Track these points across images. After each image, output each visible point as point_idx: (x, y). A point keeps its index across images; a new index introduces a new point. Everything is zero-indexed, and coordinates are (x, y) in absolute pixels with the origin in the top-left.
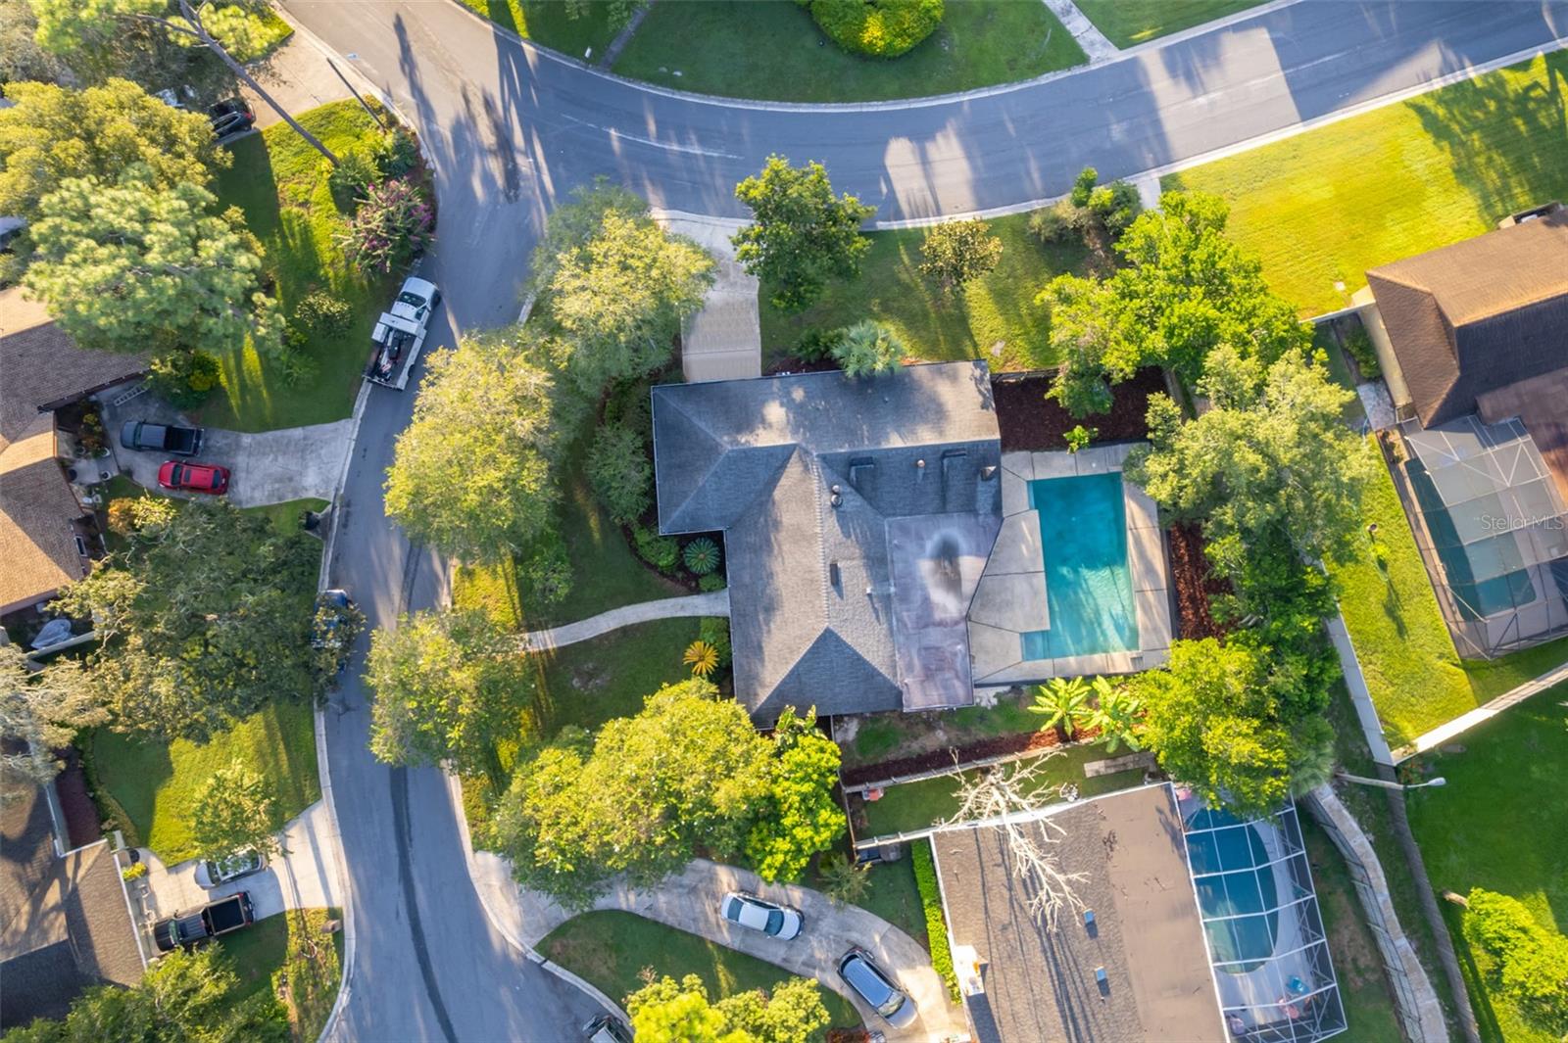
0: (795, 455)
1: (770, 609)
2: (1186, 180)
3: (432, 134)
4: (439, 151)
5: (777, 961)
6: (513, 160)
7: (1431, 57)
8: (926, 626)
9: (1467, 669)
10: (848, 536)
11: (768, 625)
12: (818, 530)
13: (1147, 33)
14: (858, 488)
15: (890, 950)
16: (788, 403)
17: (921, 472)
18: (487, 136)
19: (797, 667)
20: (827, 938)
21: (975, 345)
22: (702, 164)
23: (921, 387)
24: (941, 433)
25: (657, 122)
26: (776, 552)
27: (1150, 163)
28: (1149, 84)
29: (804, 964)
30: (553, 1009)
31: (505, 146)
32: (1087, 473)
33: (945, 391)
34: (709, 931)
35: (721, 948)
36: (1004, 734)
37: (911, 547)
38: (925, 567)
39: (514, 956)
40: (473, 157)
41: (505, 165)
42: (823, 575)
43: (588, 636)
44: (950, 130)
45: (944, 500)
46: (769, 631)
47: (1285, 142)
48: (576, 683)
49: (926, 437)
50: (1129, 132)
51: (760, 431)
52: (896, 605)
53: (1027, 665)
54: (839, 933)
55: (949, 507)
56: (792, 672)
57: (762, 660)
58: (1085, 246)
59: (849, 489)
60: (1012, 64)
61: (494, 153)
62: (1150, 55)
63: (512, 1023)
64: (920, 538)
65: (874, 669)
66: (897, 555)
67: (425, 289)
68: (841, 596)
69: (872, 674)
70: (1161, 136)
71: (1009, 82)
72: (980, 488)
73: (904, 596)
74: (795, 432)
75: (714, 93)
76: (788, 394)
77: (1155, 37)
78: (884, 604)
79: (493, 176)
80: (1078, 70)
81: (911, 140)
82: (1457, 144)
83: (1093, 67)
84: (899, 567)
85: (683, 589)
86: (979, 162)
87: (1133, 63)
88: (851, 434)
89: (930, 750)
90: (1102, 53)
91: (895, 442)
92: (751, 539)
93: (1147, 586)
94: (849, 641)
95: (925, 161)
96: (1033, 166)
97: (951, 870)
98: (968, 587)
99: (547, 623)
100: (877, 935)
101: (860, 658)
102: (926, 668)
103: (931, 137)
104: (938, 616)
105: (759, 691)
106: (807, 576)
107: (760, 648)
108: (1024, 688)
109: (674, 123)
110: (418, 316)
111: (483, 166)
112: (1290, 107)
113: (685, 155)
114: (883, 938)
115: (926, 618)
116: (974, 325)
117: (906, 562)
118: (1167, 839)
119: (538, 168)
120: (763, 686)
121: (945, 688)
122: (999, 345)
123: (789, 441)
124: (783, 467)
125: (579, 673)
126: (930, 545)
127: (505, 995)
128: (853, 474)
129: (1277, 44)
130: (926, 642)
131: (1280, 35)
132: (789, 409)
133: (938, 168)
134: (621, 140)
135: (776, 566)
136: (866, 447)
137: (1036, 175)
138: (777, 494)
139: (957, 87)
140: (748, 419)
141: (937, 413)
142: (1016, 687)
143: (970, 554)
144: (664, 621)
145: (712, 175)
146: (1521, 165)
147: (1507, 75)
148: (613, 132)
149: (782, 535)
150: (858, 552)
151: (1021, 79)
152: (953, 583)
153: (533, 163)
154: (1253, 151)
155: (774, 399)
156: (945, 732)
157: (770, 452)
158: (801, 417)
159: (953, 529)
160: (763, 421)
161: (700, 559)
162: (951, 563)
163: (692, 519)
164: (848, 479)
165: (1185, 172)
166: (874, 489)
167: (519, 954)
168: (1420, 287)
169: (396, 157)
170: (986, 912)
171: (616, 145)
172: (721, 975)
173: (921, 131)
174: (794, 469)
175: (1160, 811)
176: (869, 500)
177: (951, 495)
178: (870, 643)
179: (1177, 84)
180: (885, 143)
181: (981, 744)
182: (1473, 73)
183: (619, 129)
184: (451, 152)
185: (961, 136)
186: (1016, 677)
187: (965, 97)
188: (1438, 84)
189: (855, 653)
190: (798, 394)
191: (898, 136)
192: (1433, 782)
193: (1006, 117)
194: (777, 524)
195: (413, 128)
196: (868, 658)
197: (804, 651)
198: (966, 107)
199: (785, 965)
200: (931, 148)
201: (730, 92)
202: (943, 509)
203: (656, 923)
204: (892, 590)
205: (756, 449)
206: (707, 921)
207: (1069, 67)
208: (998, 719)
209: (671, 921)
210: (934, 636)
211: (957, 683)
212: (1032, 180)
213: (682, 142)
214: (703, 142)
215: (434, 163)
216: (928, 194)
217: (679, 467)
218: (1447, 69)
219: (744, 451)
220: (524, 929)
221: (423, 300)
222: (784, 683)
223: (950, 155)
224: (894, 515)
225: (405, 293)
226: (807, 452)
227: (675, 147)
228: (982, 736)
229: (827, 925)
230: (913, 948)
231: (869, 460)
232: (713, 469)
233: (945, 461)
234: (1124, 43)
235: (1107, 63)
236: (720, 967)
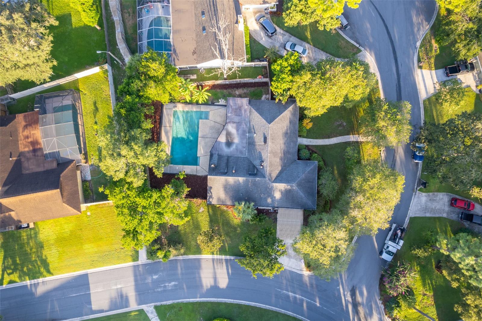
0: (273, 179)
1: (286, 133)
2: (130, 259)
3: (380, 314)
4: (378, 307)
5: (293, 37)
6: (352, 299)
7: (40, 290)
8: (239, 122)
9: (79, 90)
10: (260, 152)
11: (287, 129)
12: (269, 155)
13: (133, 314)
14: (254, 167)
15: (260, 35)
16: (273, 198)
17: (234, 169)
18: (361, 310)
19: (280, 115)
20: (278, 41)
21: (208, 212)
22: (289, 289)
23: (230, 197)
24: (226, 180)
25: (302, 306)
26: (282, 151)
27: (141, 267)
28: (136, 295)
29: (285, 35)
30: (358, 34)
31: (355, 305)
32: (180, 166)
33: (222, 195)
34: (311, 48)
35: (308, 43)
36: (219, 90)
37: (240, 147)
38: (236, 140)
39: (368, 49)
40: (366, 302)
41: (355, 298)
42: (269, 141)
43: (340, 137)
44: (205, 288)
45: (228, 160)
46: (287, 127)
47: (95, 267)
48: (345, 124)
49: (231, 180)
50: (145, 279)
51: (283, 189)
52: (247, 130)
53: (208, 110)
54: (274, 42)
55: (226, 158)
56: (281, 114)
57: (290, 118)
58: (167, 240)
59: (257, 167)
60: (180, 309)
61: (359, 303)
62: (133, 306)
63: (370, 31)
64: (237, 149)
65: (256, 111)
66: (245, 145)
67: (385, 256)
68: (264, 134)
69: (258, 110)
70: (135, 276)
71: (183, 303)
72: (216, 162)
73: (244, 132)
74: (272, 187)
75: (283, 314)
76: (272, 201)
77: (130, 312)
78: (251, 130)
79: (360, 295)
80: (158, 304)
81: (219, 287)
82: (40, 257)
83: (153, 304)
84: (245, 141)
85: (310, 147)
86: (197, 275)
87: (139, 304)
88: (255, 184)
89: (241, 89)
90: (149, 309)
91: (241, 179)
92: (289, 156)
93: (168, 128)
94: (263, 120)
95: (215, 279)
96: (179, 271)
97: (242, 51)
98: (224, 133)
99: (352, 143)
100: (263, 40)
101: (261, 115)
102: (240, 110)
103: (212, 287)
104: (235, 125)
105: (291, 110)
106: (274, 141)
107: (290, 122)
108: (210, 103)
109: (297, 305)
110: (388, 247)
111: (363, 299)
112: (91, 280)
113: (295, 293)
114: (262, 39)
115: (238, 125)
116: (208, 219)
117: (242, 143)
118: (177, 52)
119: (344, 295)
120: (291, 111)
121: (235, 103)
122: (201, 211)
123: (275, 184)
124: (277, 177)
125: (343, 126)
126: (234, 147)
127: (371, 40)
128: (256, 171)
129: (90, 303)
130: (239, 118)
131: (88, 306)
132: (273, 196)
133: (211, 275)
134: (315, 302)
135: (283, 146)
136: (251, 179)
137: (179, 268)
138: (280, 168)
139: (200, 304)
140: (287, 194)
141: (226, 187)
142: (213, 104)
143: (222, 143)
144: (317, 138)
145: (286, 284)
146: (22, 246)
147: (17, 280)
148: (318, 305)
149: (280, 155)
150: (257, 147)
151: (178, 304)
152: (228, 134)
153: (346, 297)
154: (107, 266)
155: (277, 200)
156: (236, 93)
157: (281, 182)
158: (269, 192)
159: (226, 151)
160: (282, 193)
161: (305, 153)
162: (228, 140)
163: (307, 165)
164: (257, 170)
165: (130, 262)
166: (249, 166)
167: (366, 50)
168: (66, 205)
169: (393, 306)
170: (233, 38)
171: (318, 300)
172: (309, 35)
173: (215, 290)
174: (274, 175)
175: (178, 60)
176: (251, 163)
177: (225, 161)
178: (257, 119)
179: (126, 294)
180: (227, 287)
181: (226, 88)
182: (28, 282)
183: (316, 305)
184: (373, 306)
185: (201, 286)
186: (212, 107)
187: (198, 300)
188: (40, 280)
189: (262, 116)
190: (269, 200)
191: (223, 289)
192: (100, 52)
193: (186, 290)
194: (281, 159)
195: (386, 317)
196: (258, 114)
197: (277, 119)
198: (198, 296)
199: (291, 35)
200: (212, 283)
201: (277, 314)
202: (228, 158)
203: (326, 52)
204: (247, 135)
205: (285, 183)
206: (312, 51)
207: (161, 305)
208: (220, 95)
209: (322, 52)
210: (237, 119)
211: (232, 104)
212: (181, 267)
213: (295, 298)
214: (288, 297)
215: (379, 302)
216: (216, 267)
217: (309, 182)
218: (36, 285)
219: (289, 183)
220: (365, 56)
221: (386, 252)
222: (284, 111)
223: (207, 281)
224: (244, 157)
225: (392, 256)
226: (269, 180)
227: (297, 296)
228: (225, 91)
229: (277, 45)
230: (253, 35)
231: (250, 175)
232: (299, 179)
233: (226, 171)
234: (141, 311)
235: (148, 305)
236: (309, 38)
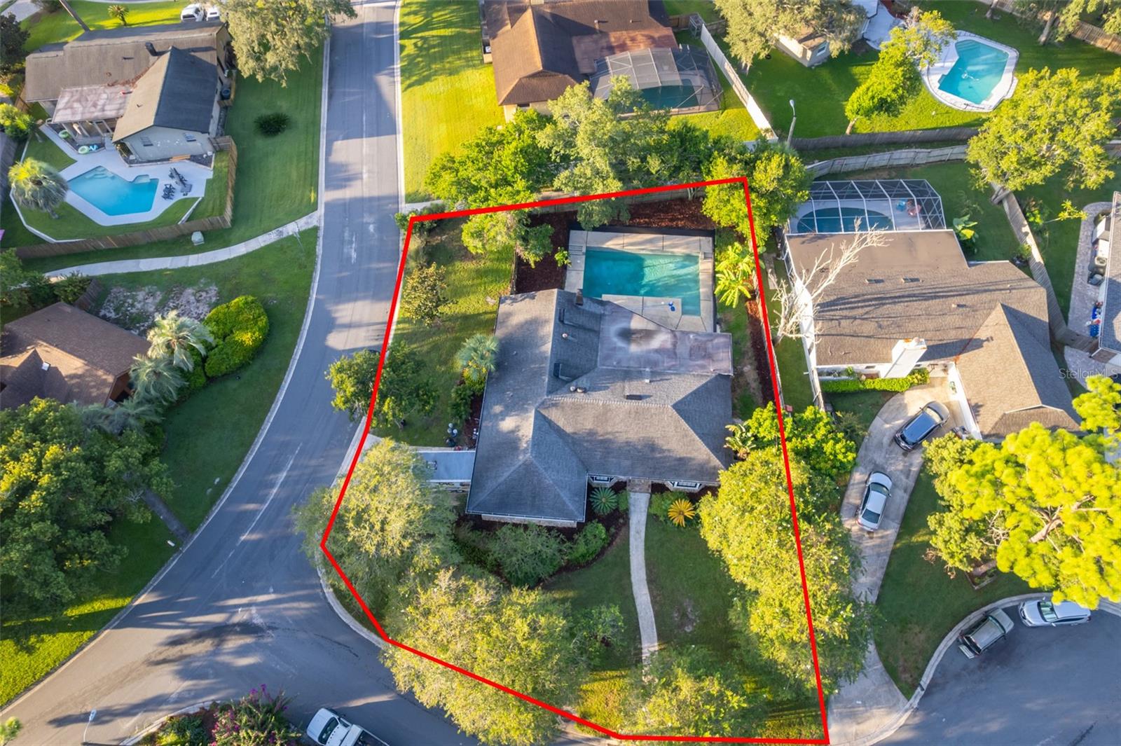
0: (544, 412)
1: (652, 447)
2: (410, 190)
3: (180, 699)
4: (198, 695)
5: (906, 497)
6: (234, 625)
7: (383, 80)
8: (675, 354)
9: (725, 108)
10: (608, 387)
11: (664, 451)
12: (601, 403)
13: (313, 195)
14: (574, 377)
15: (895, 419)
16: (503, 416)
17: (570, 338)
18: (202, 648)
19: (697, 434)
20: (888, 459)
21: (486, 313)
22: (295, 473)
23: (511, 334)
24: (546, 321)
25: (249, 502)
26: (610, 437)
27: (395, 206)
28: (344, 199)
29: (907, 477)
30: (958, 689)
31: (219, 632)
32: (583, 266)
33: (517, 320)
34: (887, 545)
35: (899, 536)
36: (748, 331)
37: (619, 355)
38: (634, 348)
39: (917, 720)
40: (217, 663)
41: (236, 633)
42: (634, 404)
43: (651, 613)
44: (333, 308)
45: (590, 330)
46: (669, 451)
47: (405, 143)
48: (688, 629)
49: (549, 329)
50: (371, 213)
51: (520, 434)
52: (658, 369)
53: (703, 314)
54: (884, 450)
55: (596, 329)
56: (700, 437)
57: (690, 459)
58: (437, 245)
59: (574, 383)
60: (302, 266)
61: (222, 641)
62: (326, 196)
63: (975, 729)
64: (614, 349)
65: (703, 386)
66: (624, 364)
67: (323, 717)
68: (649, 396)
69: (705, 388)
70: (379, 199)
71: (313, 270)
72: (587, 308)
73: (654, 364)
74: (527, 411)
75: (244, 457)
76: (496, 415)
77: (317, 191)
78: (657, 375)
79: (241, 646)
80: (321, 233)
81: (330, 332)
82: (436, 73)
83: (323, 224)
84: (632, 364)
85: (623, 529)
86: (362, 294)
87: (327, 205)
88: (537, 374)
89: (756, 377)
90: (316, 219)
91: (547, 348)
92: (598, 455)
93: (661, 244)
94: (682, 397)
95: (349, 326)
96: (374, 265)
97: (841, 357)
98: (651, 327)
99: (636, 648)
100: (885, 425)
101: (695, 393)
102: (704, 357)
103: (334, 319)
104: (669, 345)
105: (712, 464)
106: (633, 416)
107: (681, 459)
108: (718, 316)
109: (254, 490)
110: (346, 726)
111: (228, 654)
112: (385, 139)
113: (283, 484)
114: (886, 422)
115: (672, 353)
116: (471, 311)
117: (629, 360)
118: (820, 242)
119: (249, 605)
120: (708, 461)
121: (718, 348)
122: (489, 299)
123: (532, 414)
124: (550, 422)
125: (682, 626)
126: (620, 344)
127: (953, 732)
128: (564, 378)
129: (346, 137)
130: (686, 356)
131: (341, 136)
132: (507, 415)
133: (356, 318)
134: (252, 532)
135: (622, 438)
136: (547, 366)
137: (381, 265)
138: (569, 430)
139: (305, 300)
140: (510, 443)
141: (534, 323)
142: (717, 322)
143: (630, 322)
144: (647, 548)
145: (307, 467)
146: (457, 52)
147: (405, 54)
148: (243, 538)
149: (600, 430)
150: (619, 384)
151: (314, 263)
152: (647, 335)
153: (245, 609)
154: (405, 159)
155: (497, 425)
156: (745, 365)
157: (537, 428)
158: (515, 406)
159: (611, 329)
160: (513, 432)
161: (606, 502)
162: (634, 334)
163: (576, 495)
164: (567, 382)
165: (406, 190)
166: (577, 368)
167: (914, 715)
168: (515, 83)
169: (188, 733)
170: (870, 337)
171: (254, 537)
172: (920, 539)
173: (327, 324)
174: (554, 415)
175: (803, 243)
176: (584, 373)
177: (589, 325)
178: (685, 385)
179: (350, 186)
180: (327, 347)
181: (754, 345)
182: (398, 65)
183: (242, 532)
184: (204, 683)
185: (338, 303)
186: (711, 322)
187: (314, 296)
188: (398, 79)
189: (691, 394)
190: (498, 409)
191: (325, 339)
192: (792, 105)
193: (337, 276)
194: (591, 433)
195: (165, 719)
196: (695, 388)
197: (686, 426)
198: (321, 297)
199: (910, 490)
200: (340, 321)
201: (247, 445)
202: (597, 333)
203: (882, 586)
204: (648, 370)
205: (533, 437)
206: (879, 546)
207: (317, 237)
208: (738, 334)
209: (880, 574)
210: (683, 350)
211: (716, 341)
212: (384, 268)
213: (272, 486)
214: (278, 470)
215: (206, 701)
216: (372, 328)
217: (534, 497)
218: (392, 74)
219: (534, 445)
220: (893, 707)
221: (332, 720)
222: (707, 445)
223: (346, 312)
224: (596, 361)
225: (320, 738)
226: (543, 403)
227: (275, 491)
228: (749, 344)
229: (879, 458)
230: (892, 403)
231: (556, 366)
232: (541, 469)
233: (566, 322)
234: (314, 207)
235: (323, 218)
236: (914, 539)
